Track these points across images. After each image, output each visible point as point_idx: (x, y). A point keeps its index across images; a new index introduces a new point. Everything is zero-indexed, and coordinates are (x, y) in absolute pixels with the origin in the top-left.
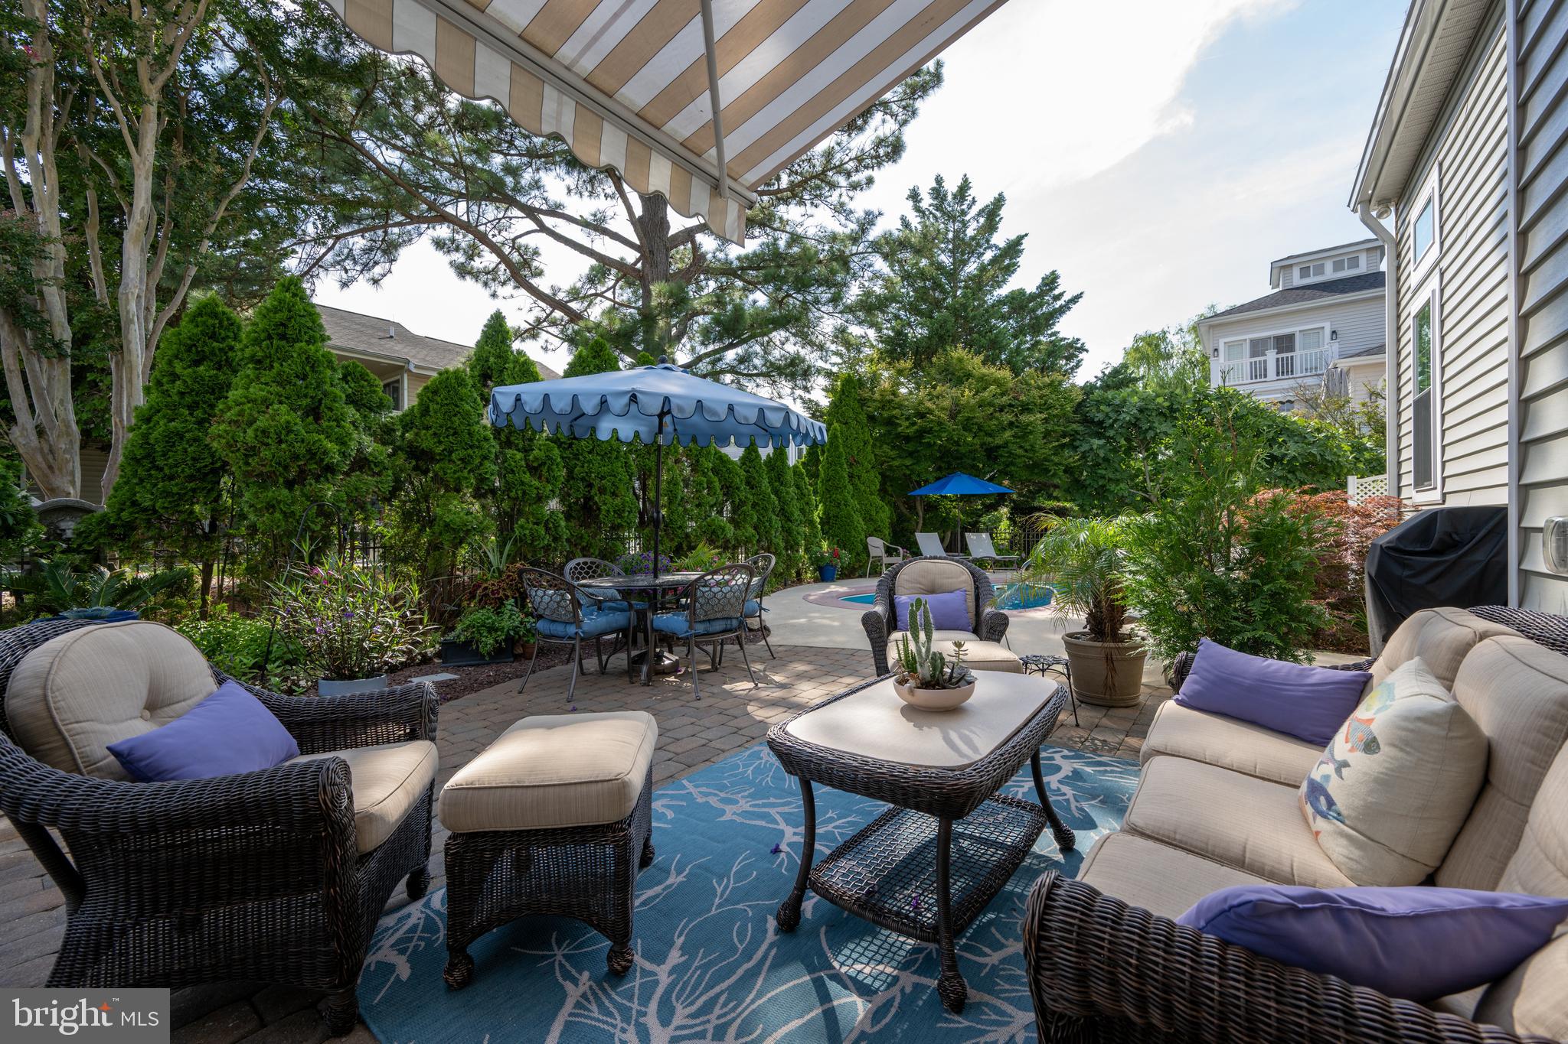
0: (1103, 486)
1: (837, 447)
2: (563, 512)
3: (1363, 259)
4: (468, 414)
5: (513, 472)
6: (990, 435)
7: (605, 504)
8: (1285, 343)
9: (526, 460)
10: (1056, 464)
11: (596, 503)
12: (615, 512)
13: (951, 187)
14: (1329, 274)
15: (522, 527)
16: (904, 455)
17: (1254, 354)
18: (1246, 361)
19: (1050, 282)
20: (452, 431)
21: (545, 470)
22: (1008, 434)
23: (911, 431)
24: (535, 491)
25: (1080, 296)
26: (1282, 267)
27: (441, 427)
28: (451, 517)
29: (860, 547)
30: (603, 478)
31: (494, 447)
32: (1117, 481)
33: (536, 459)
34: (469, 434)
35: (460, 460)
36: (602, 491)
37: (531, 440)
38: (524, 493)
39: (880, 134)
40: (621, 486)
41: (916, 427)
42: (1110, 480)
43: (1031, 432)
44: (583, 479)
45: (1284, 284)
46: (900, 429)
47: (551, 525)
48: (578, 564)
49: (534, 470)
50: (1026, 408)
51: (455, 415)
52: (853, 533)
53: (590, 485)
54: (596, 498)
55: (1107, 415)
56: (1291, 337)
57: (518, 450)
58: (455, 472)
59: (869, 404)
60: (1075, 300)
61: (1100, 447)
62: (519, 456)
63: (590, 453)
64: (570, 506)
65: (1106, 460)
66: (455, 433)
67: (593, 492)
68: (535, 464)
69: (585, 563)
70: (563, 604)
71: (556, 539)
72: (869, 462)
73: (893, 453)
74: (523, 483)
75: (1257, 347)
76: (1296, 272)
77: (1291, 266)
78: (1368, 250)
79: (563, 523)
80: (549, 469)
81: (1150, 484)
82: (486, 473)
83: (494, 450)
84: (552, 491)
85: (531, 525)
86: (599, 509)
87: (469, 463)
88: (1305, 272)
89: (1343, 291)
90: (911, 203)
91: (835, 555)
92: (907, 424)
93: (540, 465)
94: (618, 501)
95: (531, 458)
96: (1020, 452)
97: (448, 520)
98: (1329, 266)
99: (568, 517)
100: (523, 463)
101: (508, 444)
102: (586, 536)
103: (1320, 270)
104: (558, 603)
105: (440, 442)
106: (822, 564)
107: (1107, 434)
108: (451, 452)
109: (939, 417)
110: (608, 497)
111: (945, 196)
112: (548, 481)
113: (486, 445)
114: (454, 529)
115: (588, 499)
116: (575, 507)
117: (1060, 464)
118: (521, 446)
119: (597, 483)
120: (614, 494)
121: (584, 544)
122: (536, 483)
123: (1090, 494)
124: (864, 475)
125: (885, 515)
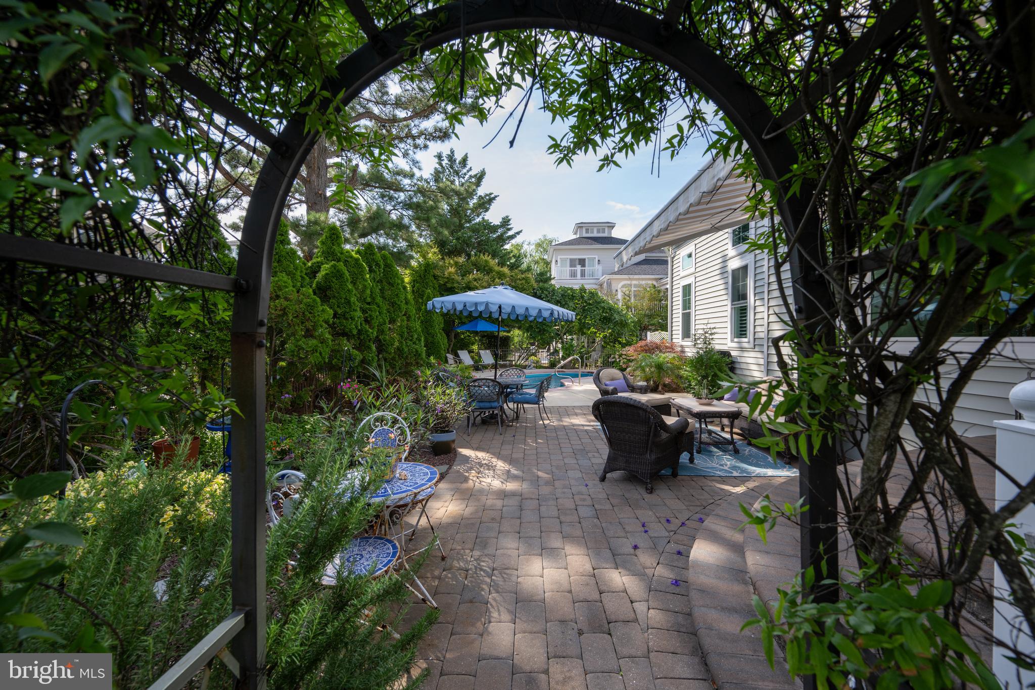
3: (606, 230)
8: (582, 262)
13: (458, 157)
14: (595, 234)
17: (571, 266)
18: (568, 269)
19: (506, 222)
25: (521, 232)
39: (439, 125)
45: (580, 235)
56: (584, 260)
60: (518, 233)
75: (573, 263)
76: (584, 230)
77: (581, 227)
78: (608, 226)
88: (587, 231)
89: (602, 243)
90: (436, 160)
91: (440, 364)
98: (596, 230)
103: (593, 231)
111: (455, 161)
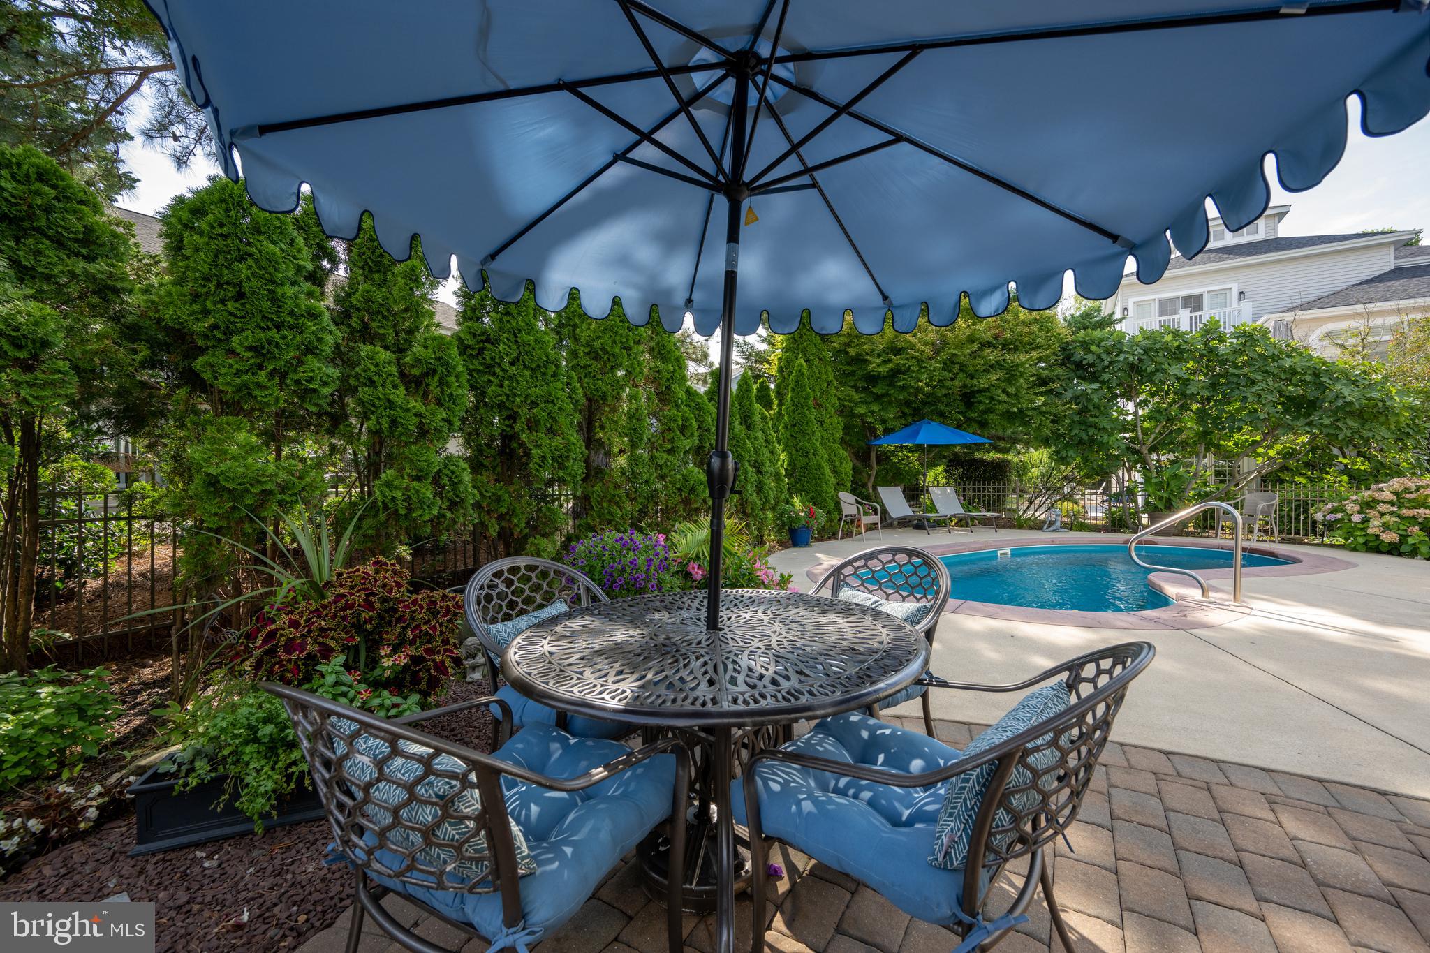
1: (804, 386)
2: (467, 459)
3: (1261, 225)
4: (271, 259)
5: (372, 383)
6: (973, 377)
7: (538, 446)
8: (1194, 303)
9: (399, 365)
11: (522, 445)
12: (553, 459)
15: (388, 484)
16: (870, 399)
17: (1163, 313)
18: (1154, 320)
20: (232, 291)
21: (433, 383)
22: (993, 377)
23: (883, 370)
24: (416, 420)
27: (207, 279)
28: (223, 467)
29: (832, 504)
30: (534, 404)
31: (333, 336)
33: (418, 361)
34: (273, 300)
35: (249, 349)
36: (532, 425)
37: (410, 332)
38: (394, 423)
40: (562, 419)
41: (891, 366)
43: (1019, 376)
44: (501, 406)
46: (871, 367)
47: (445, 481)
48: (498, 574)
49: (414, 383)
50: (1007, 348)
51: (241, 259)
52: (825, 486)
53: (513, 417)
54: (524, 437)
55: (1098, 357)
56: (1198, 297)
57: (386, 347)
58: (238, 373)
59: (834, 339)
62: (384, 356)
63: (512, 364)
64: (479, 450)
66: (240, 296)
67: (518, 427)
68: (416, 372)
69: (514, 570)
70: (448, 831)
71: (453, 506)
72: (833, 406)
73: (856, 397)
74: (391, 404)
75: (1167, 307)
78: (1267, 217)
79: (467, 477)
80: (442, 383)
82: (311, 380)
83: (329, 339)
84: (448, 421)
85: (406, 482)
86: (527, 454)
87: (269, 356)
91: (811, 514)
92: (879, 361)
93: (426, 374)
94: (557, 442)
95: (408, 359)
96: (1003, 397)
97: (213, 471)
99: (476, 465)
100: (393, 369)
101: (366, 334)
102: (506, 497)
104: (428, 833)
105: (206, 313)
106: (795, 526)
107: (1101, 379)
108: (229, 333)
109: (921, 353)
110: (541, 435)
112: (439, 403)
113: (311, 326)
114: (230, 491)
115: (508, 438)
116: (487, 451)
118: (390, 339)
119: (524, 412)
120: (551, 431)
121: (503, 510)
122: (415, 404)
124: (827, 420)
125: (847, 467)
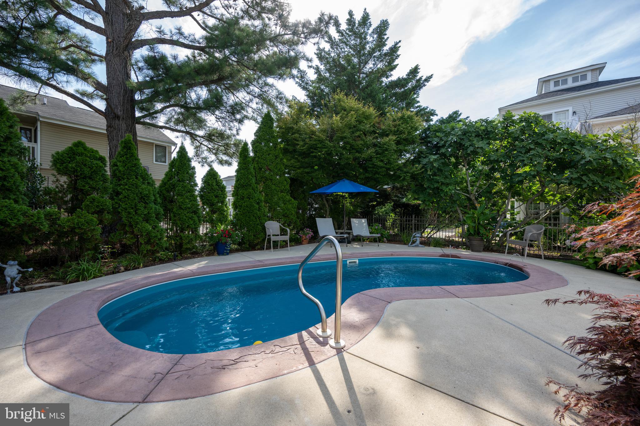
0: (438, 188)
3: (589, 75)
6: (359, 152)
10: (406, 173)
13: (358, 17)
14: (570, 84)
19: (414, 72)
22: (371, 151)
25: (431, 77)
26: (544, 81)
32: (448, 185)
42: (443, 184)
43: (386, 150)
45: (545, 90)
50: (384, 134)
55: (441, 139)
56: (550, 116)
60: (428, 79)
61: (435, 160)
65: (440, 170)
76: (552, 83)
77: (549, 80)
78: (592, 70)
81: (470, 188)
88: (556, 84)
89: (579, 90)
98: (570, 80)
103: (565, 82)
109: (319, 137)
117: (408, 172)
123: (429, 194)
